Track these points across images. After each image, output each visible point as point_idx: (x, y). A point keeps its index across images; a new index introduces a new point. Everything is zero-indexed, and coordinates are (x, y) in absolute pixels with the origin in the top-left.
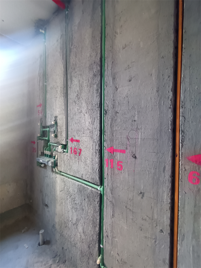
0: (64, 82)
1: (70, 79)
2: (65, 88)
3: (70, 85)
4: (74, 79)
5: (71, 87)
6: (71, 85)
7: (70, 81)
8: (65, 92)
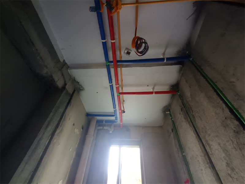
0: (201, 149)
1: (207, 144)
2: (206, 156)
3: (209, 151)
4: (211, 143)
5: (212, 153)
6: (211, 152)
7: (208, 146)
8: (208, 161)
